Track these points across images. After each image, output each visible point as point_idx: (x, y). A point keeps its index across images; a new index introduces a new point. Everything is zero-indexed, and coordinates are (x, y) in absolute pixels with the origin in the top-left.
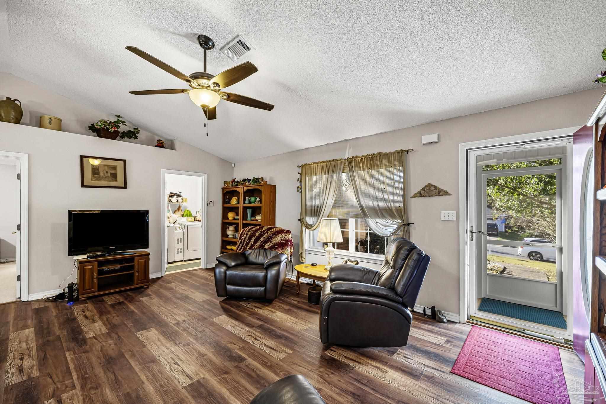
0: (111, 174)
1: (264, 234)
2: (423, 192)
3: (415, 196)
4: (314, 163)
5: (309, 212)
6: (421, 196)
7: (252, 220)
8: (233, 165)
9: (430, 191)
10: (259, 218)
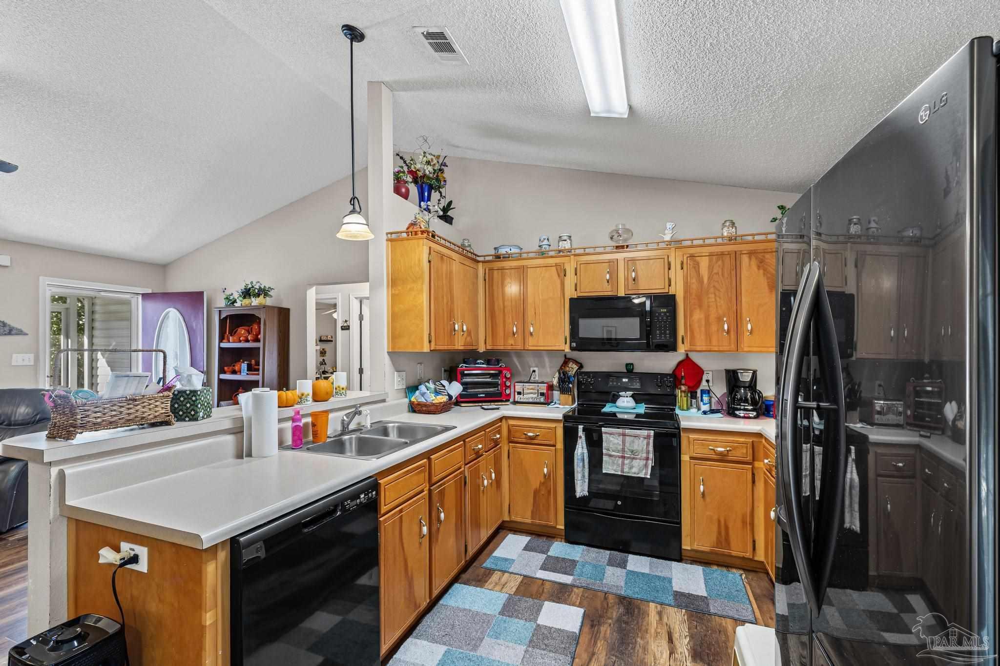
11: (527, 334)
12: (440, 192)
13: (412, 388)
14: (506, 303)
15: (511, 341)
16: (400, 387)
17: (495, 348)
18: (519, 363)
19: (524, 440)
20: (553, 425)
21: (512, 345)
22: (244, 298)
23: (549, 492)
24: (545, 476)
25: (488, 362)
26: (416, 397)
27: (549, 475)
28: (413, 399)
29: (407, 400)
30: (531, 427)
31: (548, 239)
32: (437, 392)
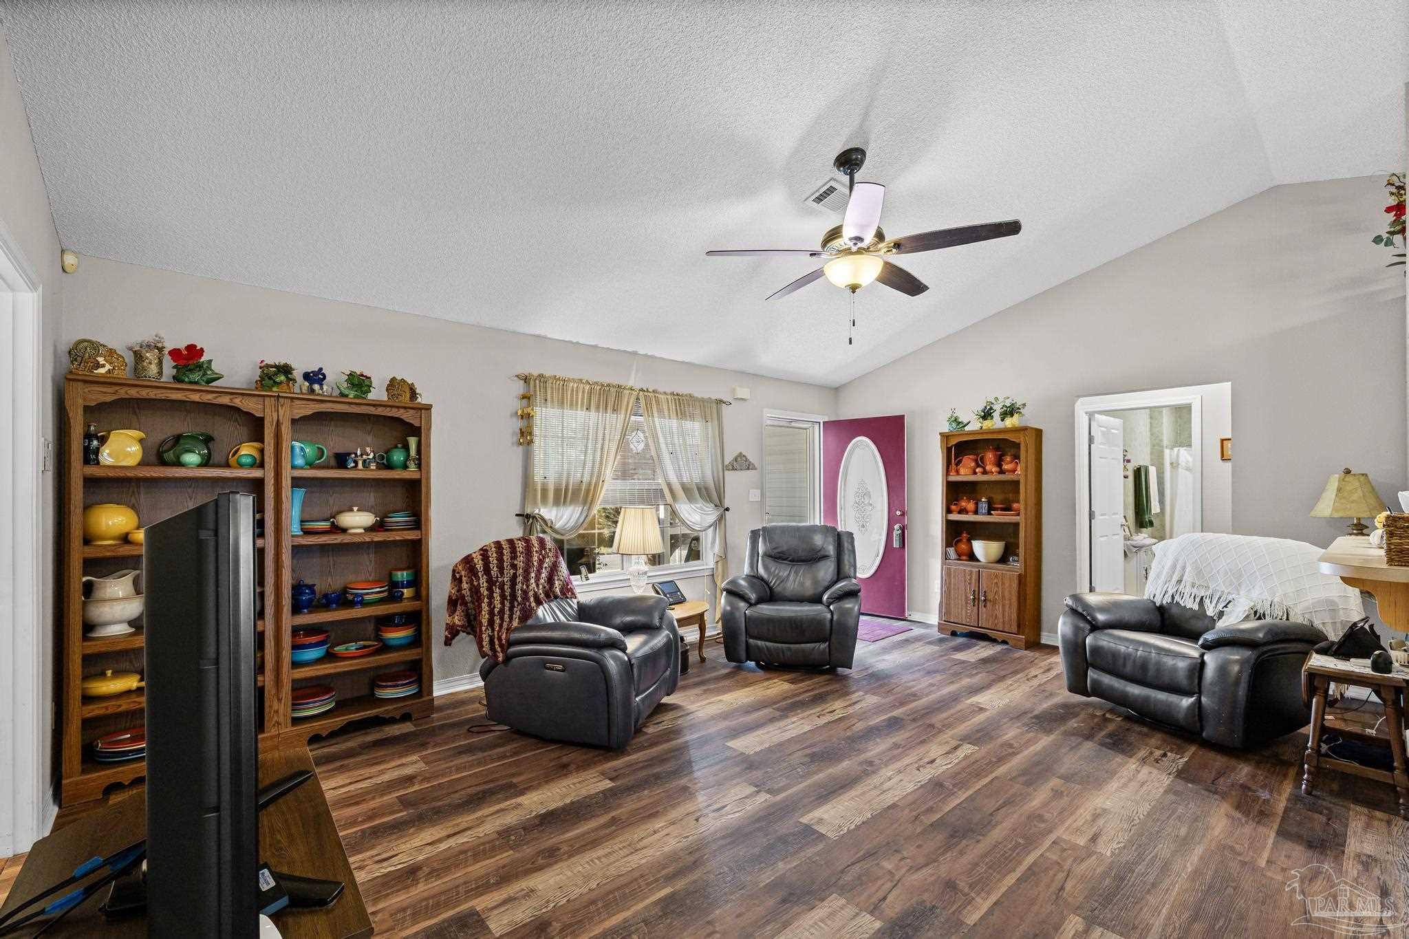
2: (735, 464)
3: (730, 468)
4: (569, 380)
5: (551, 496)
6: (733, 468)
7: (307, 532)
8: (70, 259)
9: (741, 463)
10: (357, 520)
22: (985, 419)
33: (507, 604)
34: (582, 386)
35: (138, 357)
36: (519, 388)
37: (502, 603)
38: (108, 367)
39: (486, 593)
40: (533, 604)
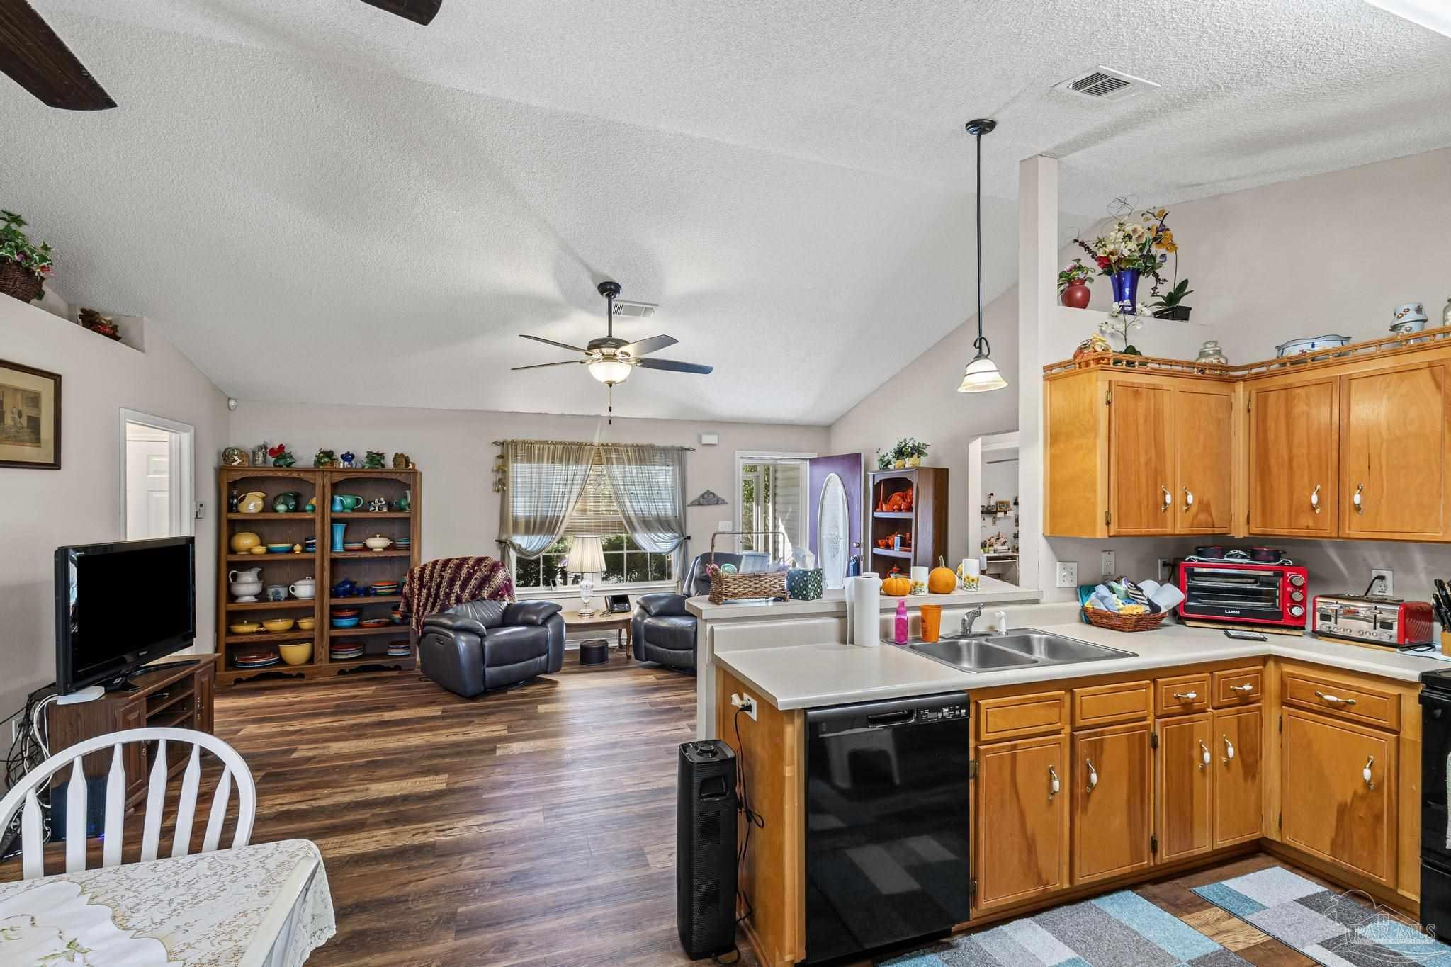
0: (30, 418)
1: (475, 572)
2: (701, 500)
3: (693, 504)
4: (536, 442)
5: (522, 527)
6: (700, 504)
7: (347, 550)
8: (232, 403)
9: (708, 499)
10: (377, 543)
11: (1346, 506)
12: (1156, 276)
13: (1086, 589)
14: (1295, 451)
15: (1306, 520)
16: (1067, 584)
17: (1269, 531)
18: (1344, 560)
19: (1316, 707)
20: (1393, 690)
21: (1308, 528)
22: (898, 459)
23: (1378, 818)
24: (1367, 784)
25: (1254, 555)
26: (1091, 602)
27: (1379, 788)
28: (1087, 604)
29: (1078, 605)
30: (1333, 684)
31: (1419, 310)
32: (1129, 598)
33: (431, 600)
34: (547, 446)
35: (254, 453)
36: (497, 451)
37: (427, 600)
38: (239, 461)
39: (417, 592)
40: (453, 602)
